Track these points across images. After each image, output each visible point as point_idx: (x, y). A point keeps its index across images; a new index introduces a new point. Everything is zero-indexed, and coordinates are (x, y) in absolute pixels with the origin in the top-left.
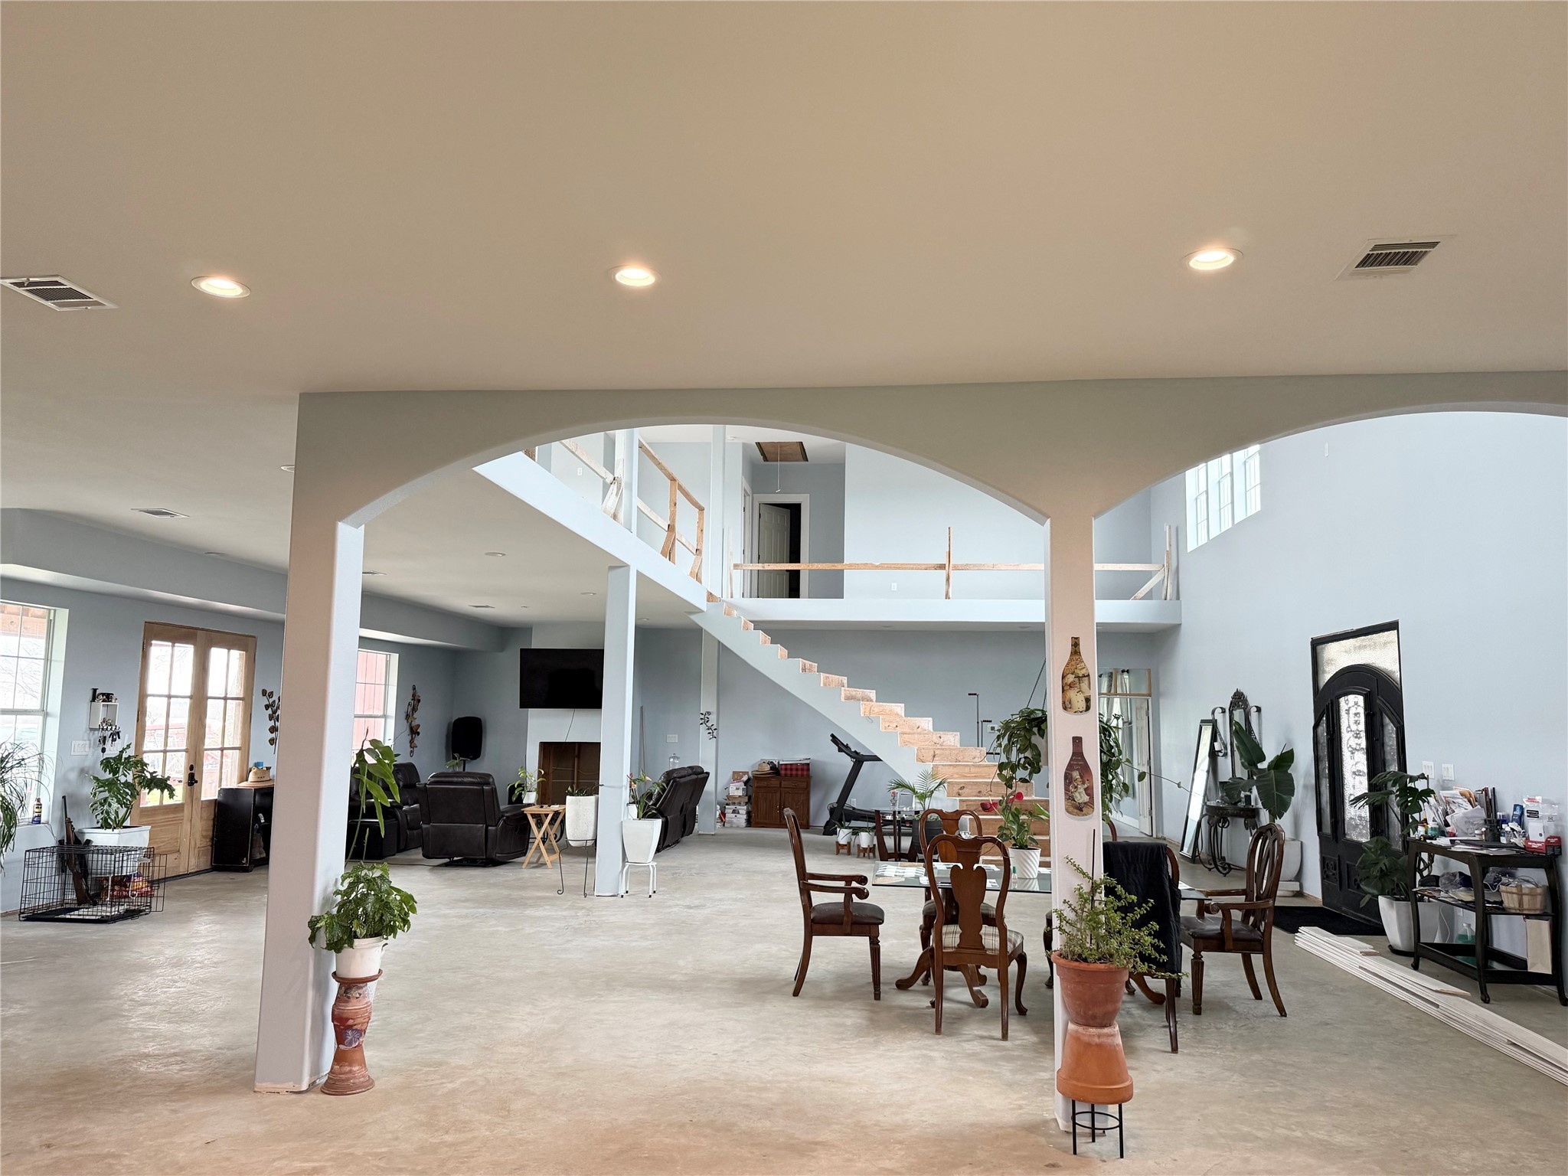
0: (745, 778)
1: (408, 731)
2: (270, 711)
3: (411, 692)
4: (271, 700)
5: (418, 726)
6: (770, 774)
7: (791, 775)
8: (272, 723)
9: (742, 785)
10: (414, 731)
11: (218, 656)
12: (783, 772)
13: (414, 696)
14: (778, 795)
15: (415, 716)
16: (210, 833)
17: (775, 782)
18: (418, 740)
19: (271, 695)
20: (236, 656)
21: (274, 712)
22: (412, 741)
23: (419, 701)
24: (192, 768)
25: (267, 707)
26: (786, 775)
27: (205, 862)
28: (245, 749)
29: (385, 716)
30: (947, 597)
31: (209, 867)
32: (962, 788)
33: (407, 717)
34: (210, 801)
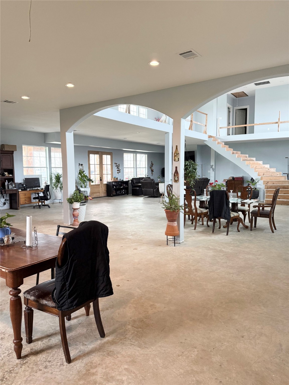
0: (226, 181)
1: (151, 171)
2: (117, 167)
3: (151, 163)
4: (117, 165)
5: (153, 170)
6: (232, 180)
7: (237, 180)
8: (118, 169)
9: (225, 183)
10: (152, 171)
11: (104, 157)
12: (235, 179)
13: (152, 163)
14: (234, 185)
15: (152, 167)
16: (106, 190)
17: (233, 182)
18: (153, 173)
19: (117, 164)
20: (109, 157)
21: (118, 167)
22: (152, 173)
23: (153, 164)
24: (101, 178)
25: (116, 166)
26: (236, 180)
27: (105, 195)
28: (112, 174)
29: (145, 168)
30: (278, 131)
31: (106, 196)
32: (268, 182)
33: (150, 168)
34: (105, 184)
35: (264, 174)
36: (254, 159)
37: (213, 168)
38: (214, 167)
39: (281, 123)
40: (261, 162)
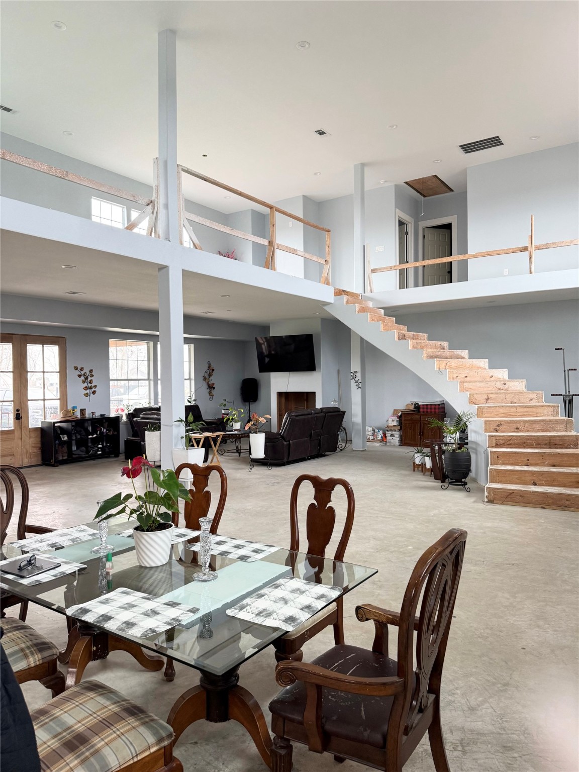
0: (400, 414)
1: (207, 387)
2: (83, 378)
3: (207, 365)
4: (83, 373)
5: (213, 384)
6: (414, 411)
7: (427, 412)
8: (86, 385)
9: (396, 419)
10: (211, 387)
11: (33, 350)
12: (421, 410)
13: (209, 367)
14: (419, 425)
15: (210, 379)
16: (39, 445)
17: (416, 417)
18: (214, 392)
19: (82, 369)
21: (87, 378)
22: (210, 393)
23: (213, 370)
24: (18, 410)
25: (80, 376)
26: (423, 412)
27: (37, 460)
28: (64, 398)
29: (190, 379)
30: (531, 273)
31: (40, 462)
33: (205, 379)
34: (36, 429)
35: (488, 399)
36: (465, 353)
37: (356, 379)
38: (359, 375)
39: (538, 248)
40: (484, 363)
